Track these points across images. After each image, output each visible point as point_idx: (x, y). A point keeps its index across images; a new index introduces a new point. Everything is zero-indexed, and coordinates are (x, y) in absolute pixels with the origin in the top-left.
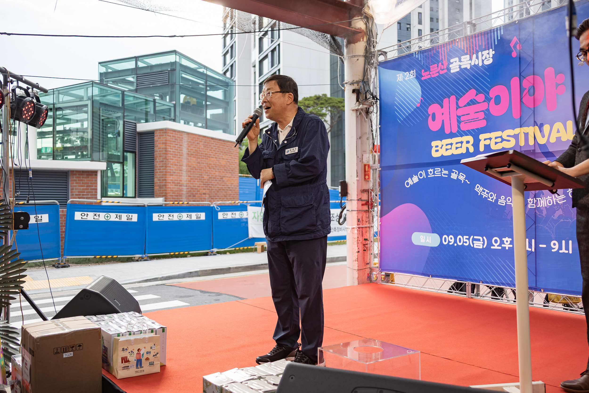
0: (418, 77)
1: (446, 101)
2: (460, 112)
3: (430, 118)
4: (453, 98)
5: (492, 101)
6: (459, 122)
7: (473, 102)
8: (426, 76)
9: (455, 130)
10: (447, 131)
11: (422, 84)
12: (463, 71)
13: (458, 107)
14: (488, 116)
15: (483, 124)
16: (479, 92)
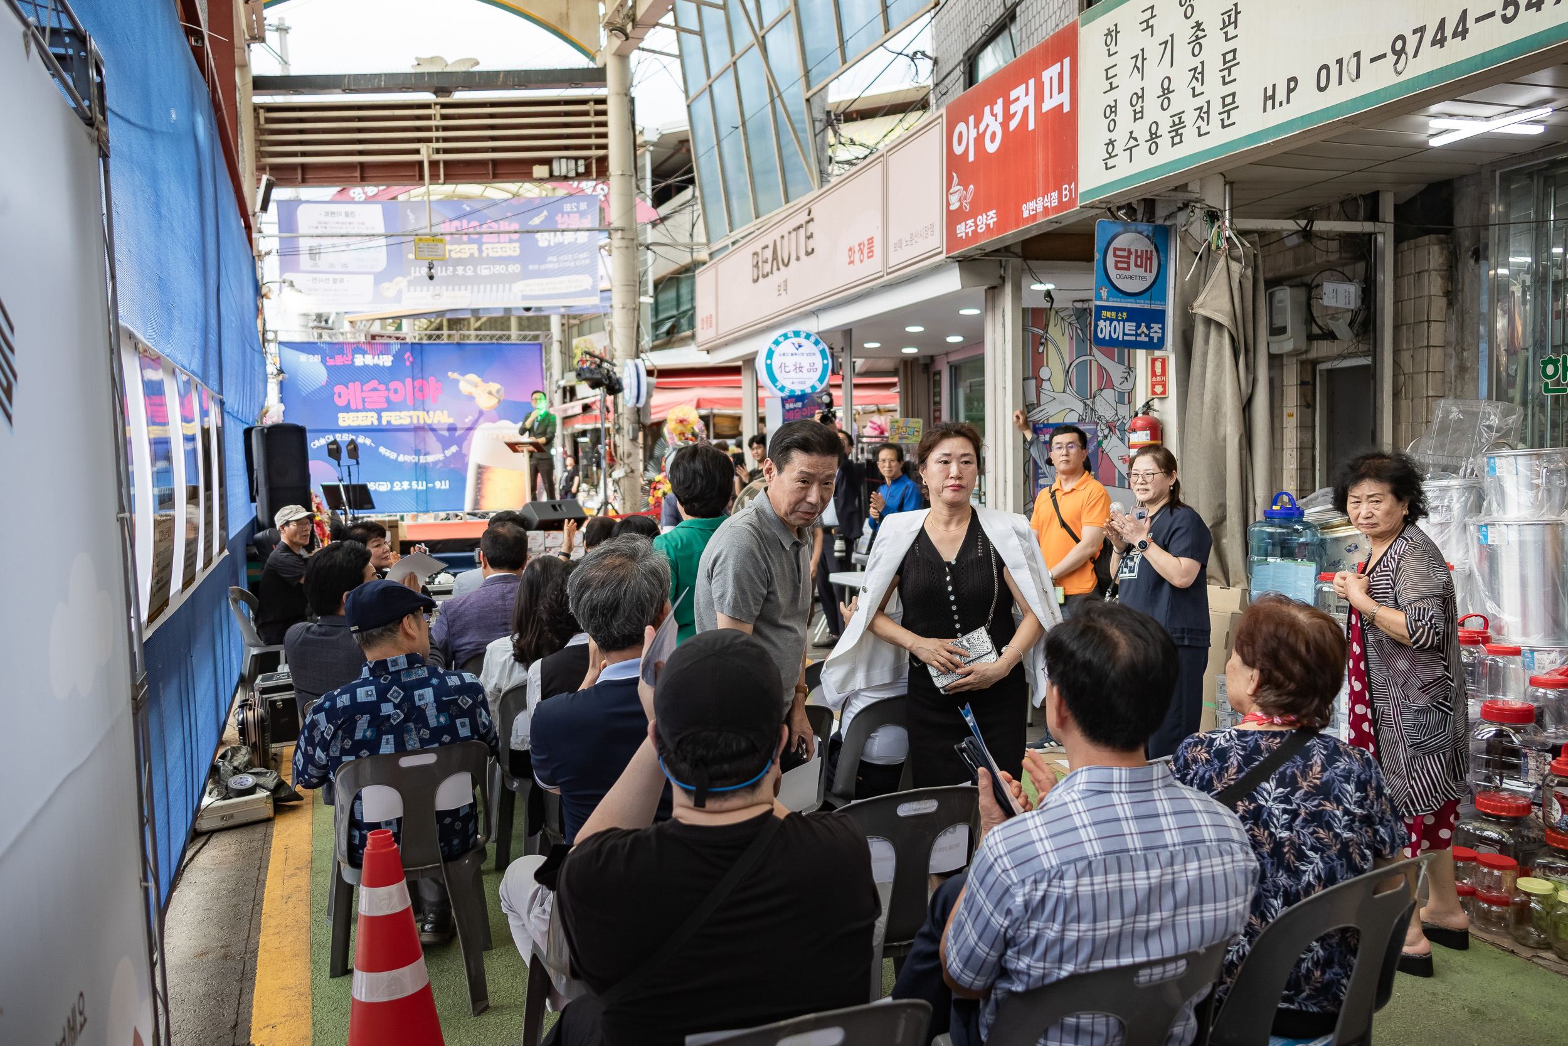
0: (324, 362)
1: (351, 385)
2: (364, 394)
3: (336, 396)
4: (358, 384)
5: (392, 392)
6: (364, 402)
7: (375, 389)
8: (330, 362)
9: (360, 407)
10: (353, 407)
11: (328, 368)
12: (366, 366)
13: (362, 391)
14: (388, 401)
15: (385, 405)
16: (380, 383)
